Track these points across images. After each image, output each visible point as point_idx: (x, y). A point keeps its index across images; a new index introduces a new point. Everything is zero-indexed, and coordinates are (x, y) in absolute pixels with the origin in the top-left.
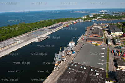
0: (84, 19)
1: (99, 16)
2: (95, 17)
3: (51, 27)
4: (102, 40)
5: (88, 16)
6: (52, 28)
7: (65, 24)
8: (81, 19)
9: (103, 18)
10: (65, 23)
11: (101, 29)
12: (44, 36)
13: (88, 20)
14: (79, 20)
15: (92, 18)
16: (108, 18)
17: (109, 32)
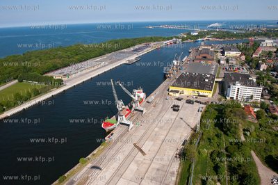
0: (183, 39)
1: (208, 33)
2: (201, 35)
3: (132, 49)
4: (213, 60)
5: (189, 34)
6: (136, 50)
8: (178, 38)
9: (215, 36)
10: (152, 44)
11: (212, 50)
13: (189, 41)
14: (174, 39)
15: (197, 37)
16: (224, 37)
17: (223, 53)
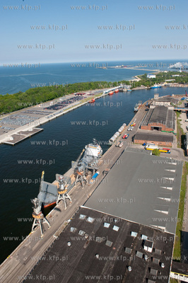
0: (136, 84)
1: (169, 76)
2: (159, 79)
4: (170, 139)
5: (144, 77)
6: (54, 108)
7: (88, 96)
8: (127, 83)
9: (177, 80)
11: (172, 108)
12: (30, 128)
13: (142, 87)
14: (122, 85)
15: (154, 80)
